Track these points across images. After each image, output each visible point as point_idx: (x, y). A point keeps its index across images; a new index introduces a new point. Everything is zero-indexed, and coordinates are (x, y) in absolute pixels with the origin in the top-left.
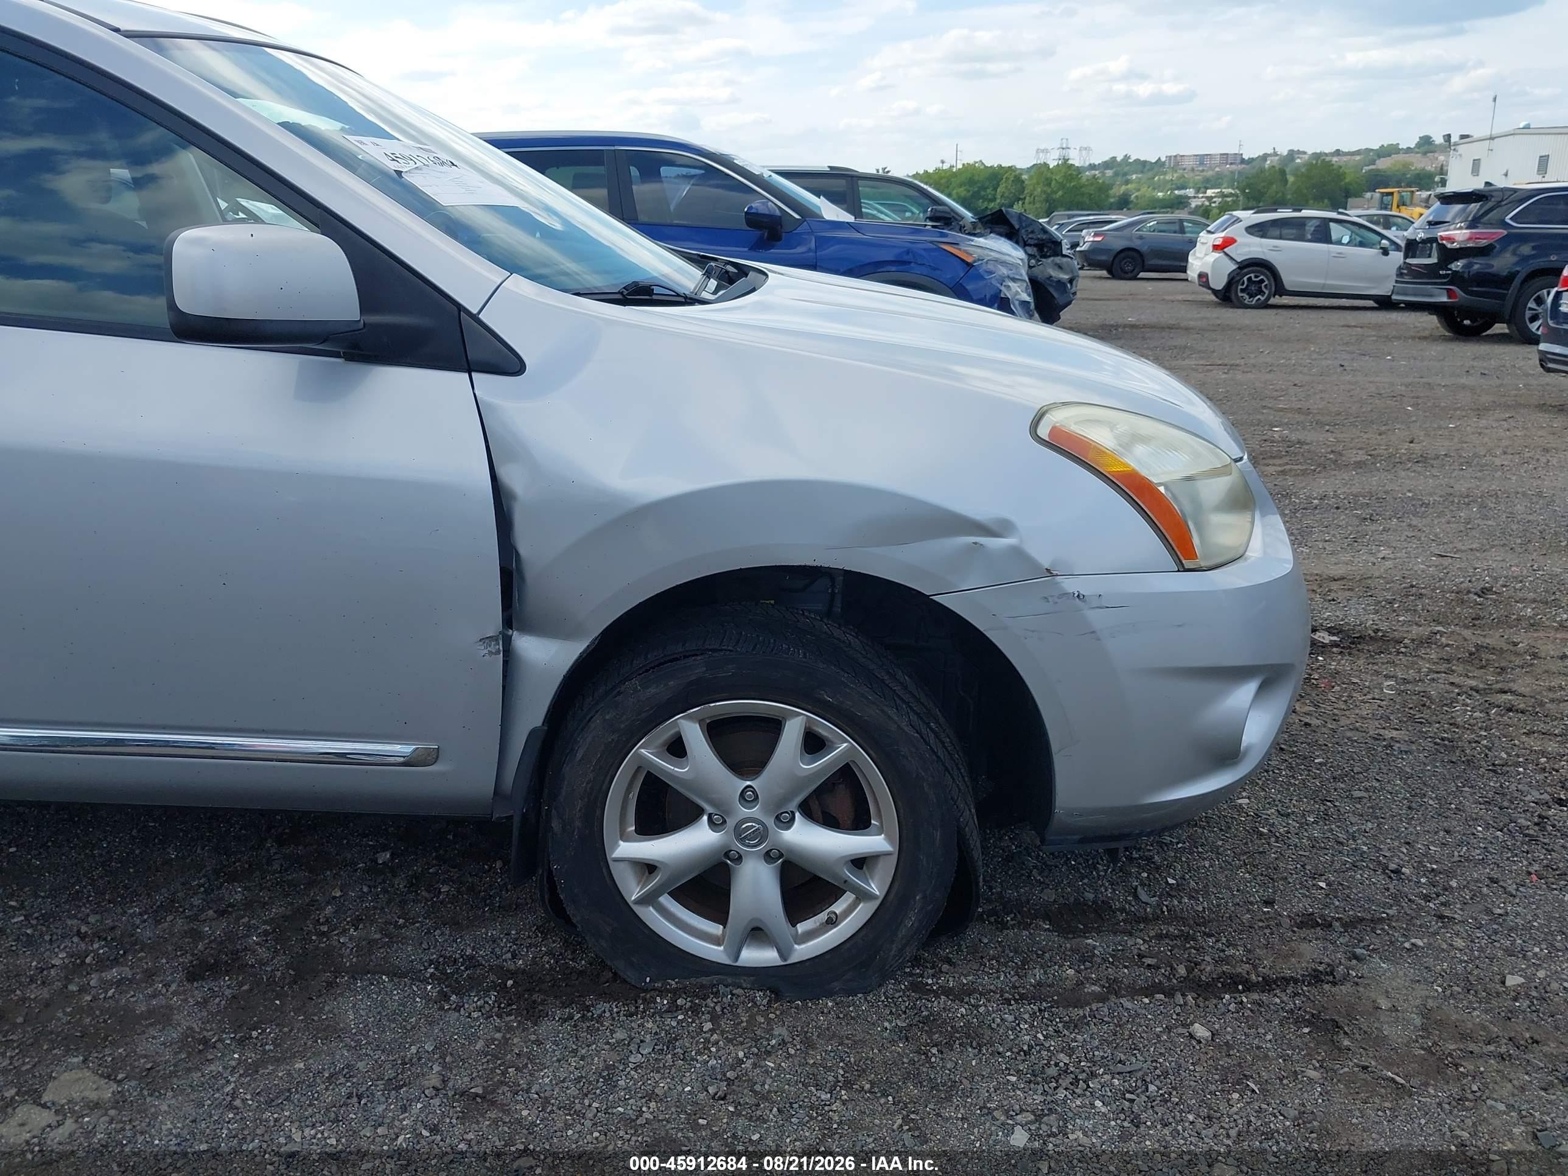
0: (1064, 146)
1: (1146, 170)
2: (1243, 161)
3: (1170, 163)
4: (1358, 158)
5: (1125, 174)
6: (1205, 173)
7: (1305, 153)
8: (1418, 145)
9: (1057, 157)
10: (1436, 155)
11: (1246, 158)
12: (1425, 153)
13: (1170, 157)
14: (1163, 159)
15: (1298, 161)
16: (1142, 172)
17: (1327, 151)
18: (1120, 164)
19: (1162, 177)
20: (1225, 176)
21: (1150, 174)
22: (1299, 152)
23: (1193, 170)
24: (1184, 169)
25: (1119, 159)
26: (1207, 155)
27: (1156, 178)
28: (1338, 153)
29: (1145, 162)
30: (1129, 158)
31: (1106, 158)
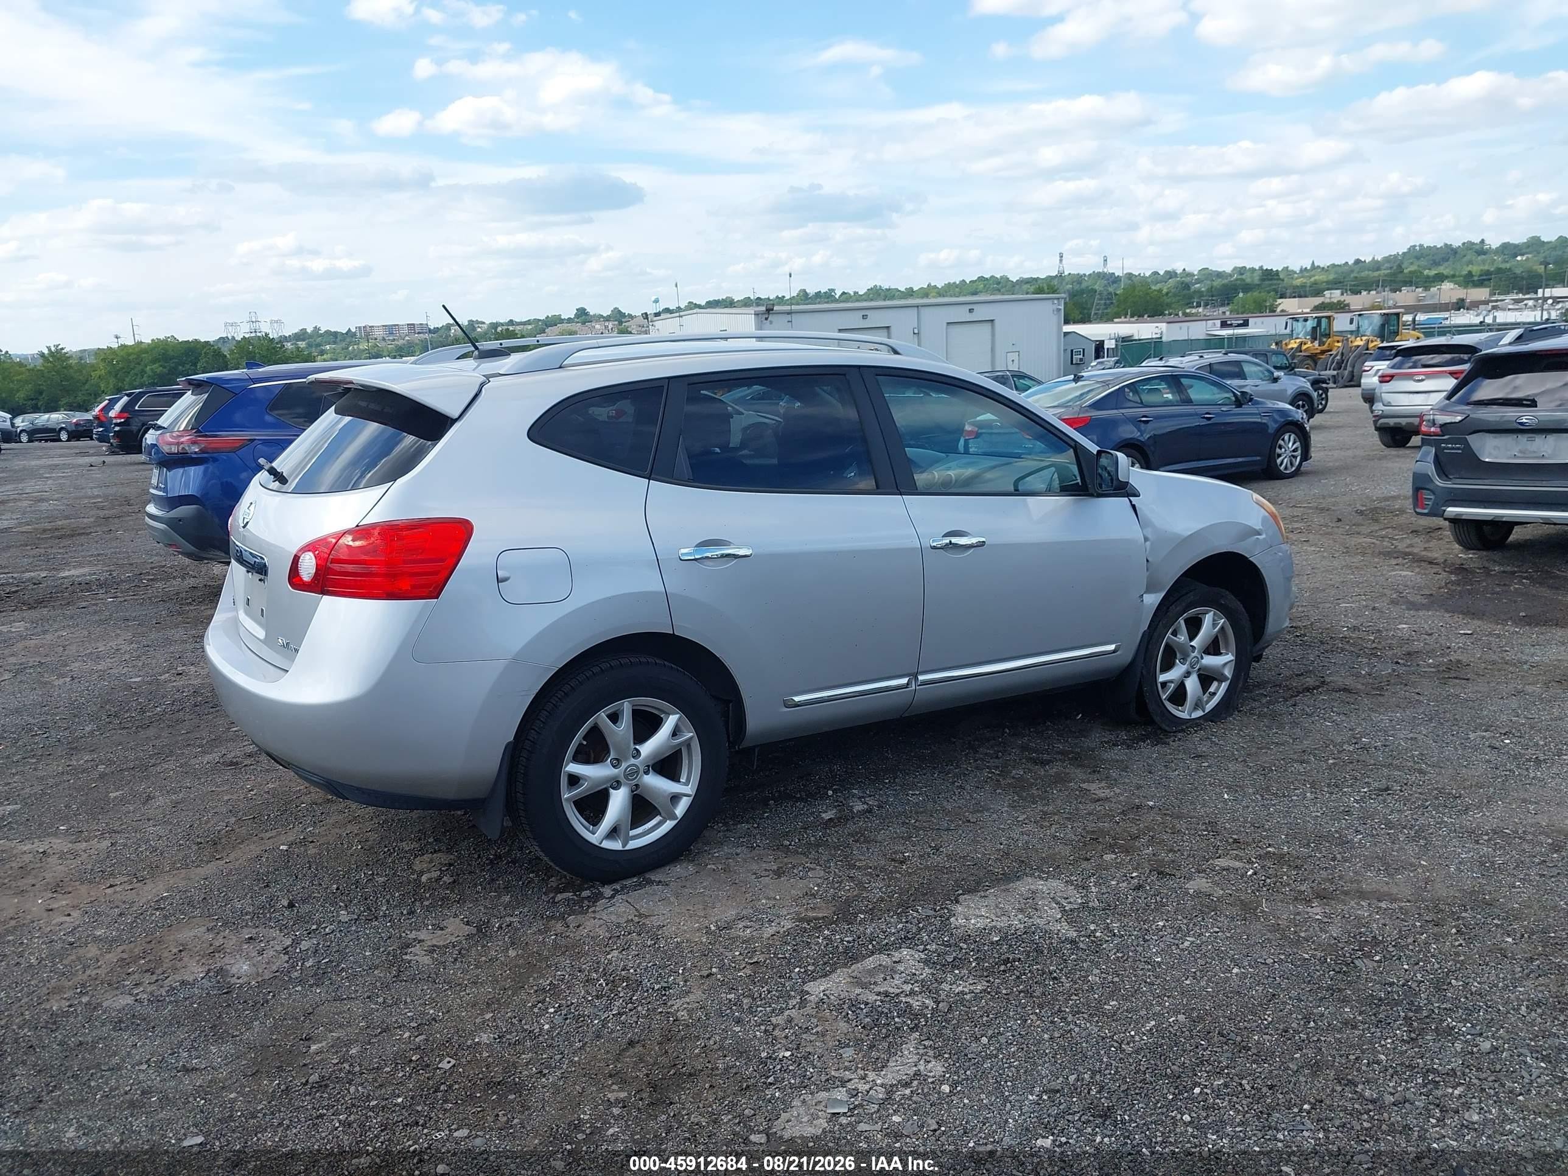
0: (254, 320)
1: (338, 340)
2: (430, 331)
3: (360, 333)
4: (530, 327)
5: (319, 345)
6: (396, 342)
7: (484, 323)
8: (577, 316)
9: (248, 331)
10: (593, 324)
11: (432, 328)
12: (584, 323)
13: (360, 328)
14: (353, 330)
15: (479, 330)
16: (335, 343)
17: (502, 321)
18: (311, 336)
19: (355, 347)
20: (416, 344)
21: (343, 345)
22: (478, 322)
23: (384, 339)
24: (376, 339)
25: (309, 331)
26: (395, 325)
27: (350, 348)
28: (511, 322)
29: (336, 333)
30: (319, 329)
31: (296, 331)
